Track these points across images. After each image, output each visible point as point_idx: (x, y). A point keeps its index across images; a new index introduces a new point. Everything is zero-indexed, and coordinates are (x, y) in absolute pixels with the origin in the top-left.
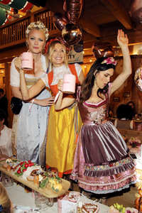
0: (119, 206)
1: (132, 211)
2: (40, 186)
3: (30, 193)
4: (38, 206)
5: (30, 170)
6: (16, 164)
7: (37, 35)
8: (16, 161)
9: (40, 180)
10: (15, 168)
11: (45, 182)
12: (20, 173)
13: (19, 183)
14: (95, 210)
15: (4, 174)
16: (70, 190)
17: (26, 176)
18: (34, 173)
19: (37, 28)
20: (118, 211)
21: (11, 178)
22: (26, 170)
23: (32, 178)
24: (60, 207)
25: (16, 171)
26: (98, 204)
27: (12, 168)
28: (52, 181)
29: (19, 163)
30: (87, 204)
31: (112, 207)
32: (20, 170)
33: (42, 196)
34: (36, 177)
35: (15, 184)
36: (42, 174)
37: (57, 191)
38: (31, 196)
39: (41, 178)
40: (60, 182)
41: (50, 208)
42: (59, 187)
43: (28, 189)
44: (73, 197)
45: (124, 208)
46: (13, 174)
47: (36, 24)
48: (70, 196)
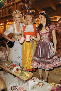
0: (54, 84)
1: (59, 86)
2: (20, 75)
3: (16, 78)
4: (19, 83)
5: (16, 68)
6: (9, 66)
7: (17, 16)
8: (9, 64)
9: (20, 72)
10: (9, 67)
11: (22, 73)
12: (11, 69)
13: (10, 73)
14: (43, 84)
15: (4, 70)
16: (33, 76)
17: (14, 71)
18: (17, 69)
19: (17, 13)
20: (53, 86)
21: (7, 71)
22: (14, 68)
23: (17, 71)
24: (28, 84)
25: (10, 68)
26: (44, 82)
27: (8, 67)
28: (25, 73)
29: (11, 65)
30: (39, 82)
31: (51, 84)
32: (11, 68)
33: (21, 79)
34: (19, 71)
35: (9, 74)
36: (21, 70)
37: (27, 77)
38: (16, 79)
39: (20, 71)
40: (29, 73)
41: (24, 84)
42: (28, 75)
43: (15, 76)
44: (33, 79)
45: (56, 84)
46: (8, 70)
47: (16, 11)
48: (32, 79)
